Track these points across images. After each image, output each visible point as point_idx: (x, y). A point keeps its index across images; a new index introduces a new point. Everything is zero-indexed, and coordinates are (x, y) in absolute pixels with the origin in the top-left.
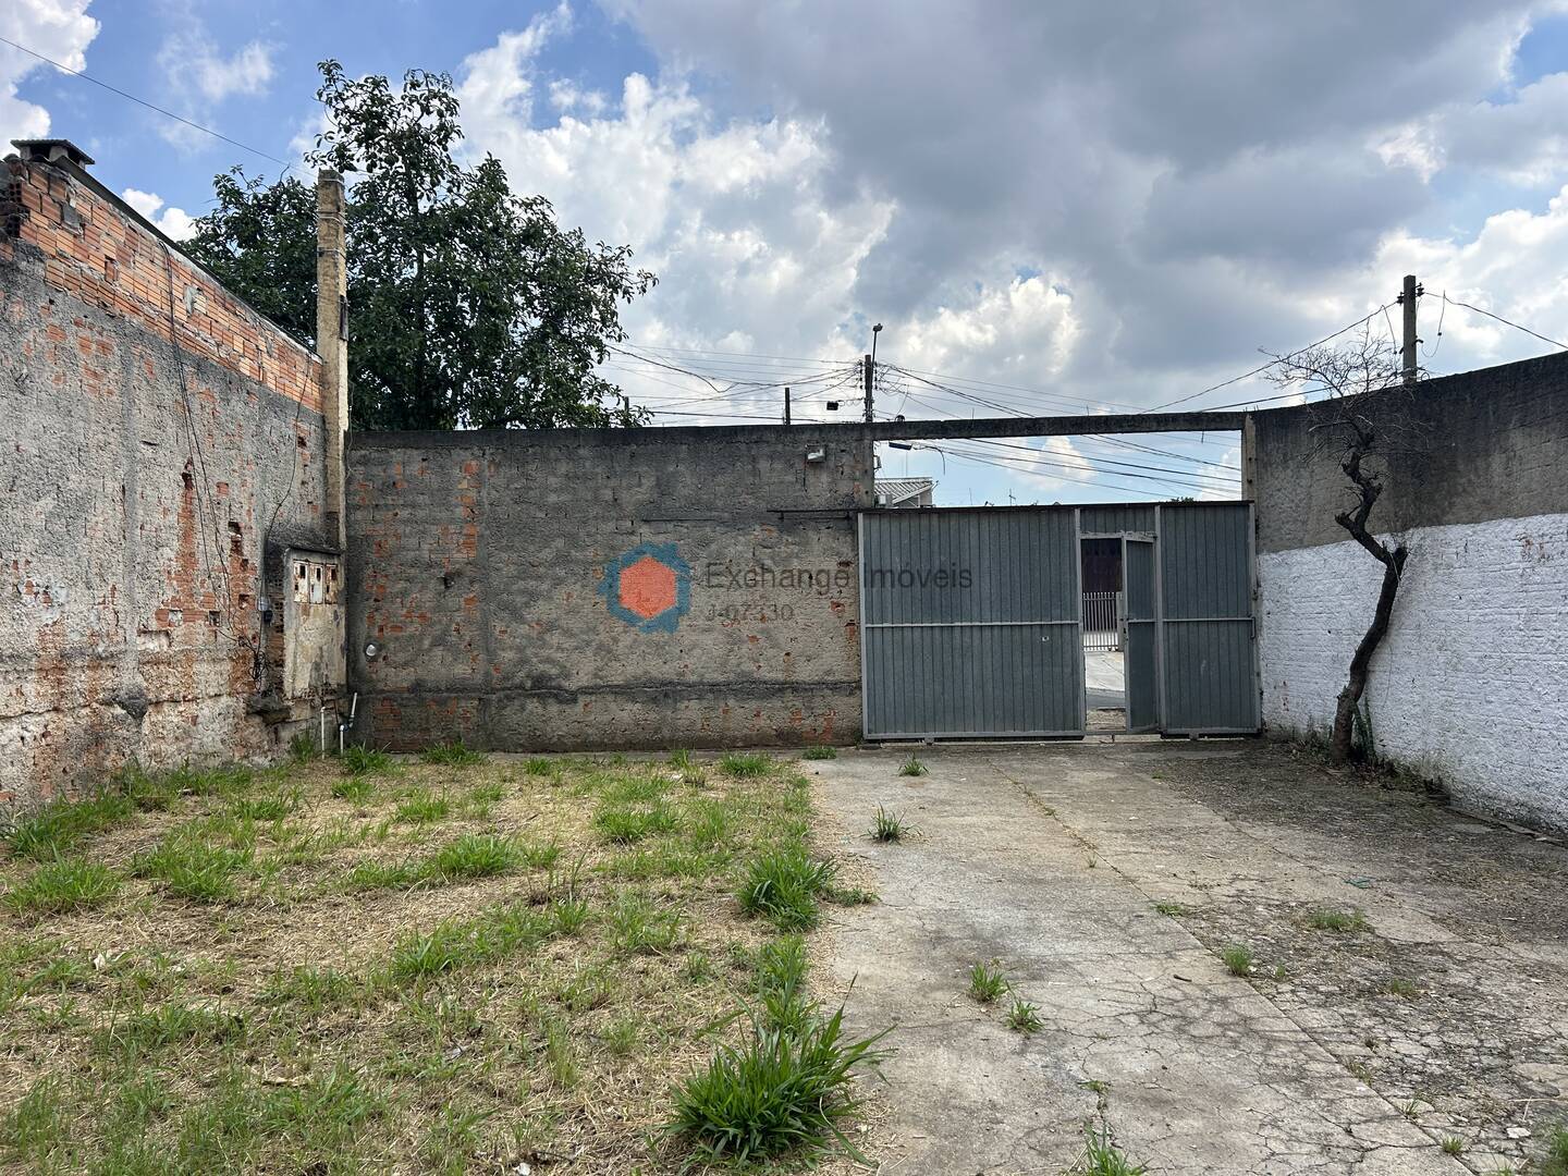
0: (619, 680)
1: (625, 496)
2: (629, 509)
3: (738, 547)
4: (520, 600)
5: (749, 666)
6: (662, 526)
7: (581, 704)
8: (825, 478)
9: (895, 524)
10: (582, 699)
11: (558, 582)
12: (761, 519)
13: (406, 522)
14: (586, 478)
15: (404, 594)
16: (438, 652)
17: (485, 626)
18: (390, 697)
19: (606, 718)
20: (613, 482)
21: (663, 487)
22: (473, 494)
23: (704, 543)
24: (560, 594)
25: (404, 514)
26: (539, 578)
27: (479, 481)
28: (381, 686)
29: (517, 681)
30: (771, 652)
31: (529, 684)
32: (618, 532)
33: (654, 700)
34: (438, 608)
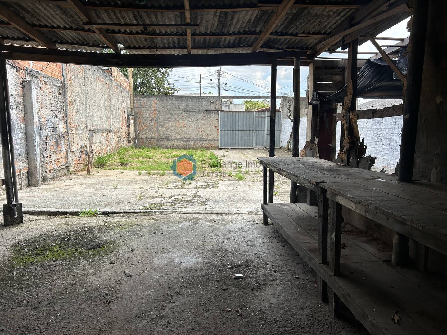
0: (180, 138)
1: (181, 107)
2: (181, 109)
3: (199, 116)
4: (163, 124)
5: (201, 136)
6: (187, 112)
7: (174, 142)
8: (214, 105)
9: (225, 113)
10: (174, 140)
11: (170, 121)
12: (203, 111)
13: (144, 110)
14: (174, 104)
15: (144, 122)
16: (150, 132)
17: (157, 128)
18: (142, 139)
19: (178, 144)
20: (179, 105)
21: (187, 106)
22: (155, 106)
23: (194, 115)
24: (170, 123)
25: (144, 109)
26: (167, 120)
27: (156, 104)
28: (140, 138)
29: (163, 137)
30: (205, 134)
31: (165, 138)
32: (179, 113)
33: (186, 141)
34: (150, 125)
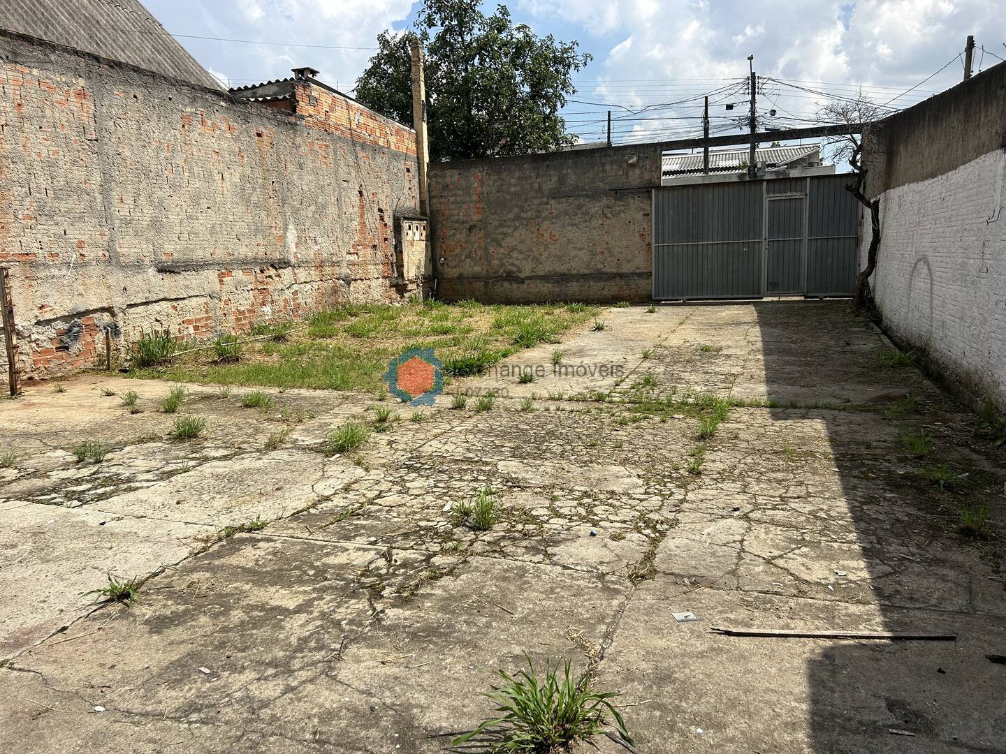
0: (542, 273)
1: (544, 187)
2: (546, 193)
3: (595, 208)
4: (500, 237)
5: (600, 266)
6: (561, 200)
7: (526, 284)
8: (637, 172)
9: (671, 193)
10: (527, 282)
11: (516, 228)
12: (605, 193)
13: (453, 203)
14: (527, 178)
15: (454, 235)
16: (468, 260)
17: (486, 249)
18: (450, 280)
19: (537, 290)
20: (539, 180)
21: (561, 181)
22: (479, 189)
23: (580, 207)
24: (517, 234)
25: (452, 199)
26: (508, 226)
27: (482, 183)
28: (446, 276)
29: (500, 274)
30: (610, 259)
31: (504, 275)
32: (541, 203)
33: (557, 282)
34: (467, 242)
